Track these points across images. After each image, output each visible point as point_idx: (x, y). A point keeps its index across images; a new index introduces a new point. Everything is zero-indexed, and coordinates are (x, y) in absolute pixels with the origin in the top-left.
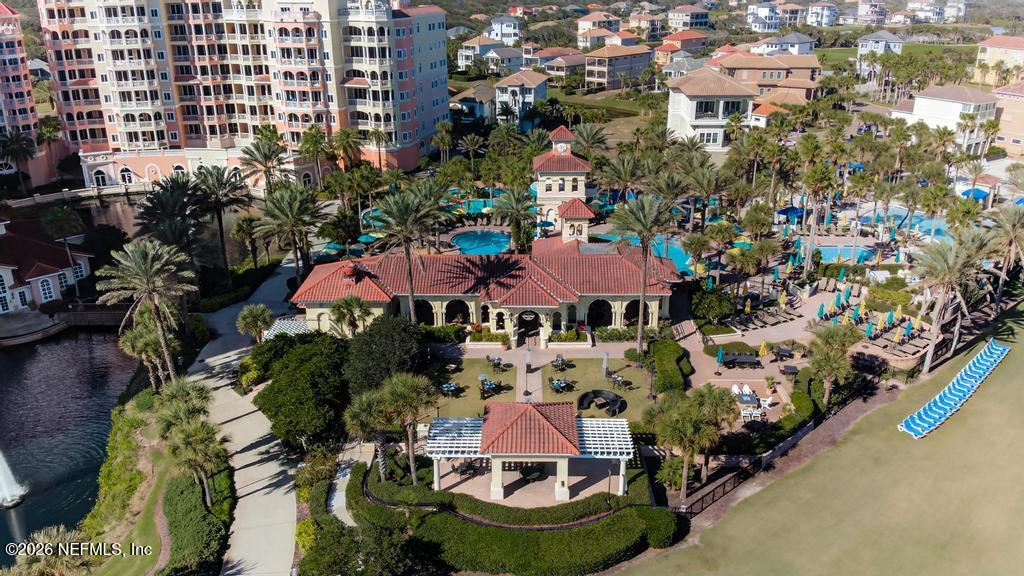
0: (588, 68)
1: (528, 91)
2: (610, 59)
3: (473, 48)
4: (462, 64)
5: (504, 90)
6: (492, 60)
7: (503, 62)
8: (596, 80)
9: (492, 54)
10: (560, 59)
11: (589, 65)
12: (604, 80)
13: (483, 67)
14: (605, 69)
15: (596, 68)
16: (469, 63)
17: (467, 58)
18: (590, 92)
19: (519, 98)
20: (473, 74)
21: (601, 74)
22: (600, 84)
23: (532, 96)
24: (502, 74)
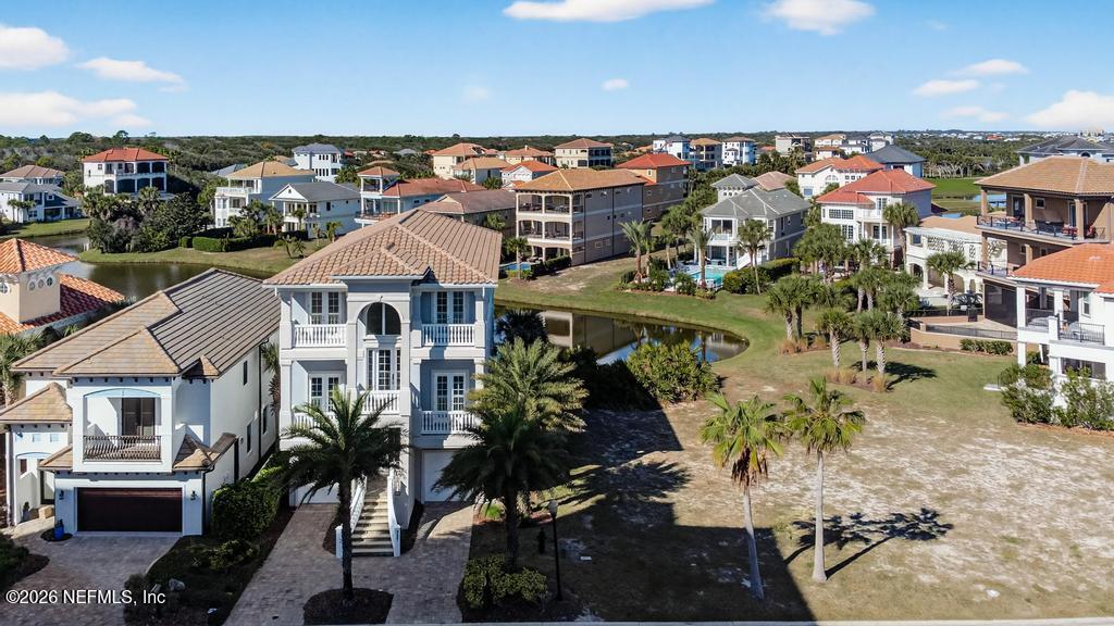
0: (521, 216)
1: (457, 305)
2: (577, 194)
3: (250, 184)
4: (222, 215)
5: (326, 305)
6: (290, 204)
7: (313, 208)
8: (544, 242)
9: (291, 194)
10: (449, 200)
11: (522, 209)
12: (566, 243)
13: (265, 219)
14: (567, 218)
15: (543, 217)
16: (236, 213)
17: (236, 202)
18: (539, 271)
19: (413, 348)
20: (241, 234)
21: (557, 230)
22: (552, 252)
23: (479, 327)
24: (312, 233)
